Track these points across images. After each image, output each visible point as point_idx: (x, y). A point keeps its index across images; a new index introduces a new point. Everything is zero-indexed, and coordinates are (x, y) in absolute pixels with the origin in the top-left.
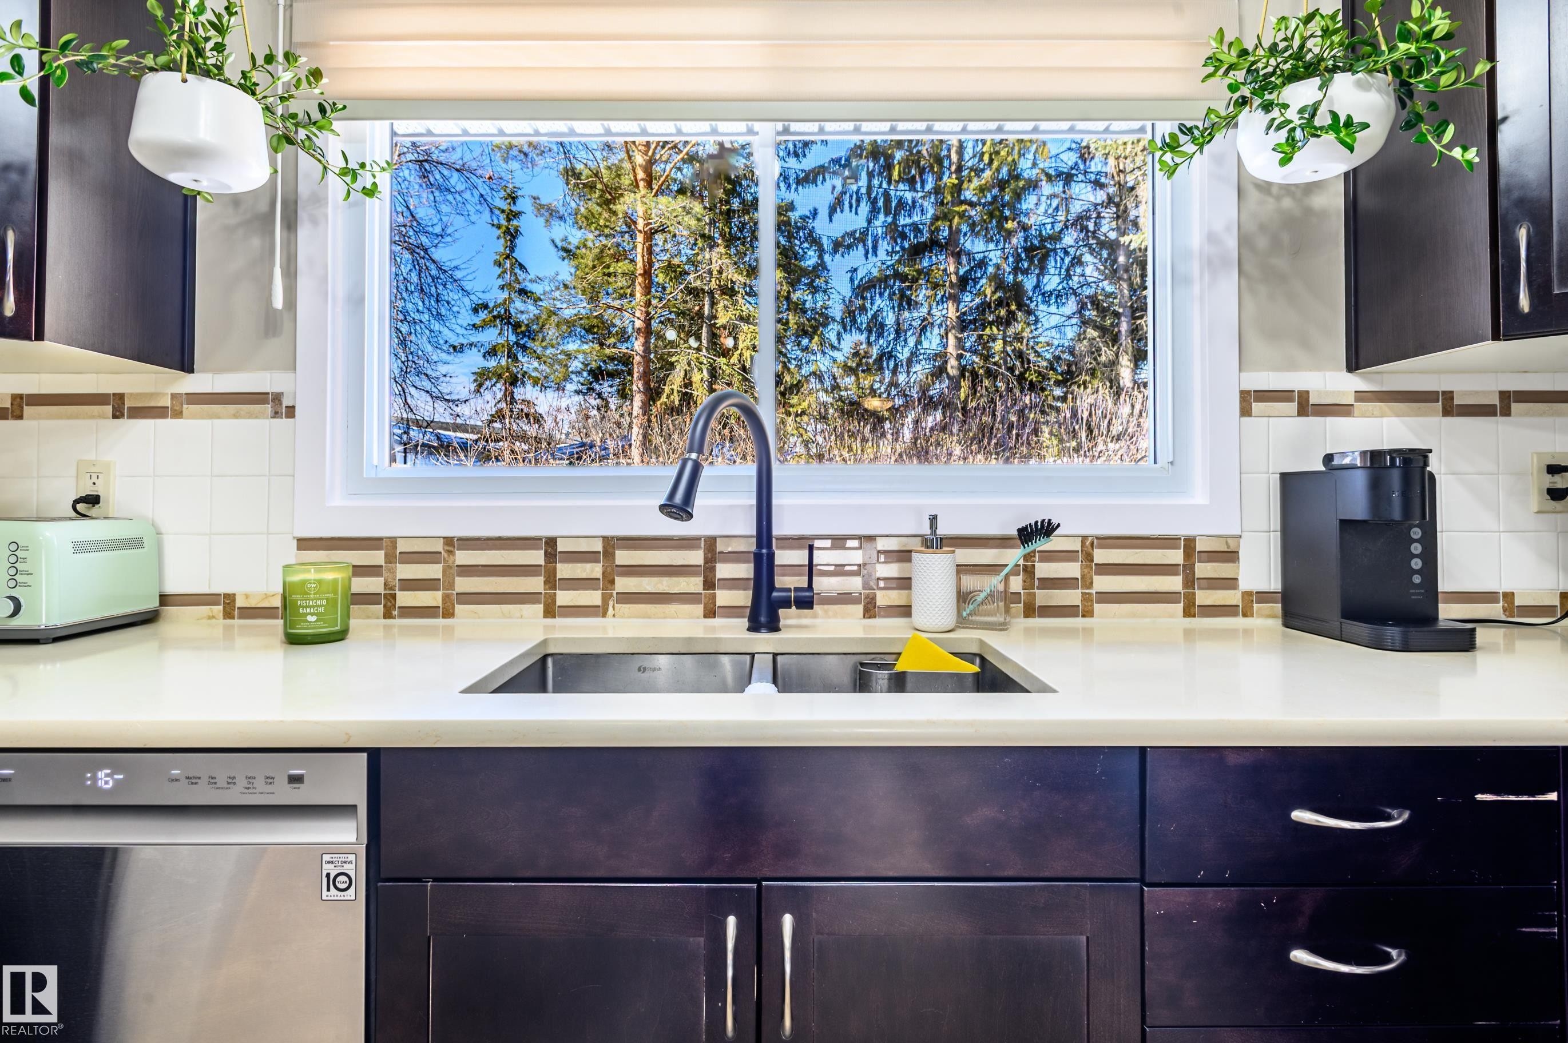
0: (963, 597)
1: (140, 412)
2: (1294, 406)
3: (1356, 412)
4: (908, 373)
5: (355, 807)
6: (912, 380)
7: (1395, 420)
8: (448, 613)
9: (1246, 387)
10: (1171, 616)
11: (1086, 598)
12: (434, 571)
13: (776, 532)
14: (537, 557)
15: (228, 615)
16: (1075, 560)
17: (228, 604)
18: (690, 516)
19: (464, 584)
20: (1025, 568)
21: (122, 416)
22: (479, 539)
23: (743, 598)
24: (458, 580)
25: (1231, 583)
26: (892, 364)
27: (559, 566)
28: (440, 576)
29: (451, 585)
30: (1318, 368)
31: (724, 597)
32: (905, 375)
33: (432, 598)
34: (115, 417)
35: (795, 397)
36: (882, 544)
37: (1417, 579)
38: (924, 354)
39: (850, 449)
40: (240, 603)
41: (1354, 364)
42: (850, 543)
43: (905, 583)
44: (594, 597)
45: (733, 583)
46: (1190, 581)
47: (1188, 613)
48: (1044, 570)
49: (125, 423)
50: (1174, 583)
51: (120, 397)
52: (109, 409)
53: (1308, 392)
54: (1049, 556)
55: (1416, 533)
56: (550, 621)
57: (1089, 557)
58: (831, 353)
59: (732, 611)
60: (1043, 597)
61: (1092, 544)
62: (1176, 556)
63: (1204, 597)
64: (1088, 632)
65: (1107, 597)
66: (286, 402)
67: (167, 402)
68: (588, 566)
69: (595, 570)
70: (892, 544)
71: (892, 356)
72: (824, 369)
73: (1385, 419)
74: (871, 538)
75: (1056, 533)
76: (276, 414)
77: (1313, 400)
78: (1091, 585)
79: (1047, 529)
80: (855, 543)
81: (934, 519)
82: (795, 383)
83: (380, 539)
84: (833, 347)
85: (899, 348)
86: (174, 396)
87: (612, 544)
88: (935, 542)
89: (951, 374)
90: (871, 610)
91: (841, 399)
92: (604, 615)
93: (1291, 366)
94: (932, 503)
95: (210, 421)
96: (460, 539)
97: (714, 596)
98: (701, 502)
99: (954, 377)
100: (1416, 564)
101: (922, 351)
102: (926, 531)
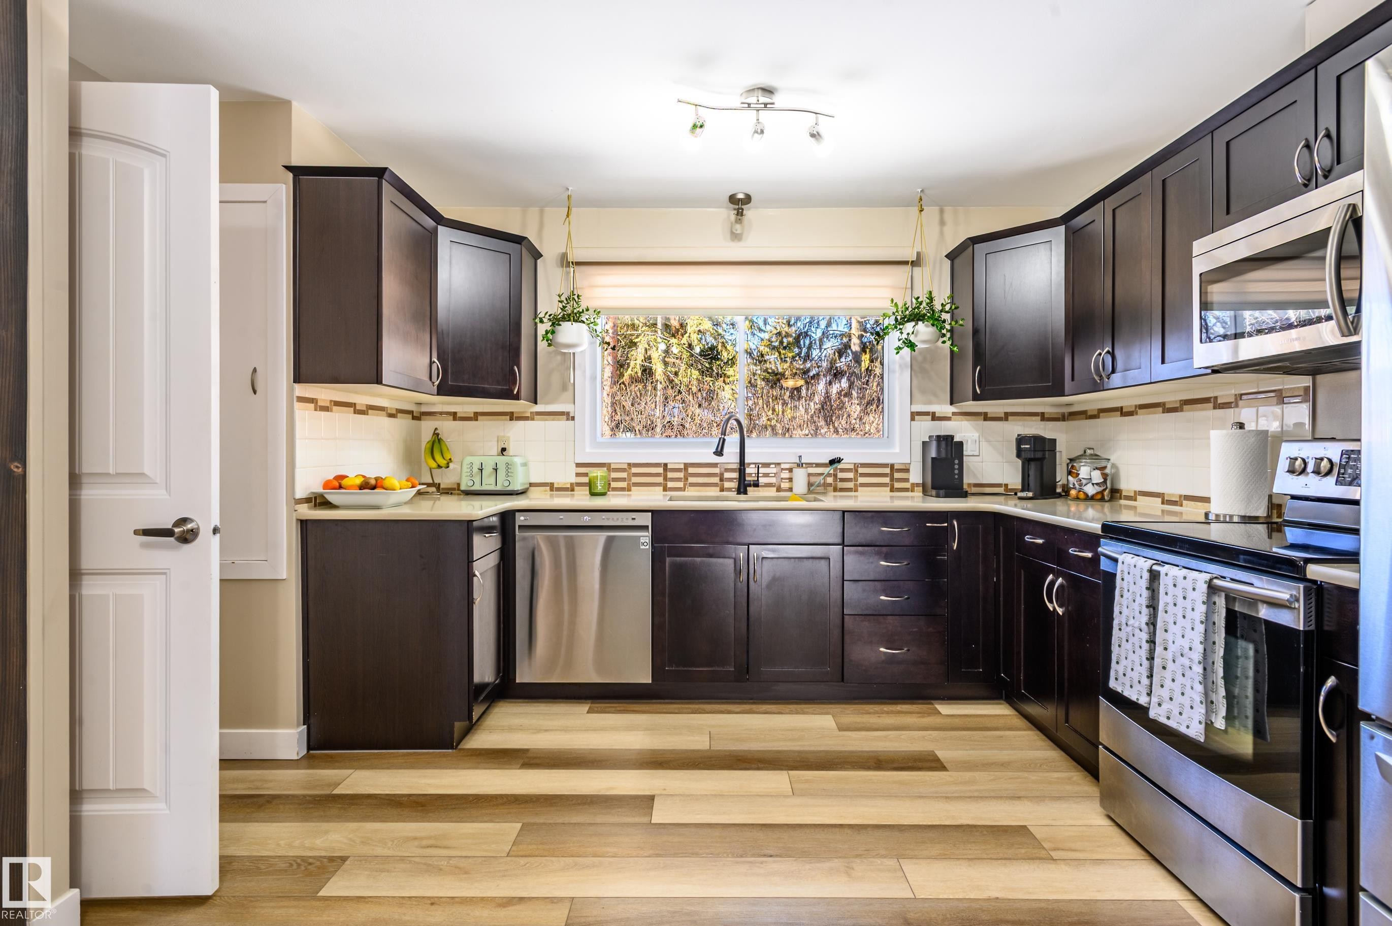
0: (810, 485)
1: (520, 418)
2: (930, 417)
3: (952, 419)
4: (820, 349)
5: (648, 526)
6: (823, 355)
7: (966, 422)
8: (629, 490)
9: (913, 410)
10: (885, 491)
11: (856, 485)
12: (624, 475)
13: (746, 461)
14: (661, 470)
15: (552, 490)
16: (852, 472)
17: (551, 486)
18: (723, 455)
19: (635, 480)
20: (834, 474)
21: (513, 420)
22: (640, 464)
23: (734, 485)
24: (633, 478)
25: (907, 480)
26: (807, 342)
27: (668, 473)
28: (626, 477)
29: (630, 480)
30: (939, 403)
31: (727, 485)
32: (818, 351)
33: (624, 485)
34: (510, 420)
35: (731, 369)
36: (783, 466)
37: (956, 477)
38: (832, 334)
39: (774, 410)
40: (555, 486)
41: (952, 403)
42: (772, 466)
43: (791, 480)
44: (680, 485)
45: (731, 480)
46: (892, 479)
47: (892, 490)
48: (841, 475)
49: (514, 422)
50: (887, 480)
51: (512, 413)
52: (508, 417)
53: (935, 412)
54: (842, 470)
55: (956, 461)
56: (665, 493)
57: (857, 471)
58: (759, 334)
59: (729, 490)
60: (841, 485)
61: (858, 466)
62: (887, 471)
63: (897, 485)
64: (856, 497)
65: (863, 485)
66: (571, 415)
67: (529, 415)
68: (679, 473)
69: (681, 475)
70: (787, 466)
71: (807, 335)
72: (753, 347)
73: (963, 422)
74: (779, 464)
75: (842, 462)
76: (568, 419)
77: (937, 415)
78: (857, 481)
79: (839, 460)
80: (773, 466)
81: (800, 457)
82: (730, 358)
83: (605, 464)
84: (760, 330)
85: (813, 329)
86: (531, 413)
87: (687, 466)
88: (800, 465)
89: (854, 350)
90: (779, 489)
91: (766, 371)
92: (684, 490)
93: (930, 403)
94: (800, 451)
95: (543, 422)
96: (633, 464)
97: (723, 484)
98: (725, 450)
99: (856, 352)
100: (956, 472)
101: (831, 332)
102: (798, 461)
